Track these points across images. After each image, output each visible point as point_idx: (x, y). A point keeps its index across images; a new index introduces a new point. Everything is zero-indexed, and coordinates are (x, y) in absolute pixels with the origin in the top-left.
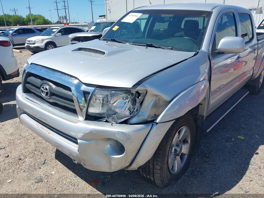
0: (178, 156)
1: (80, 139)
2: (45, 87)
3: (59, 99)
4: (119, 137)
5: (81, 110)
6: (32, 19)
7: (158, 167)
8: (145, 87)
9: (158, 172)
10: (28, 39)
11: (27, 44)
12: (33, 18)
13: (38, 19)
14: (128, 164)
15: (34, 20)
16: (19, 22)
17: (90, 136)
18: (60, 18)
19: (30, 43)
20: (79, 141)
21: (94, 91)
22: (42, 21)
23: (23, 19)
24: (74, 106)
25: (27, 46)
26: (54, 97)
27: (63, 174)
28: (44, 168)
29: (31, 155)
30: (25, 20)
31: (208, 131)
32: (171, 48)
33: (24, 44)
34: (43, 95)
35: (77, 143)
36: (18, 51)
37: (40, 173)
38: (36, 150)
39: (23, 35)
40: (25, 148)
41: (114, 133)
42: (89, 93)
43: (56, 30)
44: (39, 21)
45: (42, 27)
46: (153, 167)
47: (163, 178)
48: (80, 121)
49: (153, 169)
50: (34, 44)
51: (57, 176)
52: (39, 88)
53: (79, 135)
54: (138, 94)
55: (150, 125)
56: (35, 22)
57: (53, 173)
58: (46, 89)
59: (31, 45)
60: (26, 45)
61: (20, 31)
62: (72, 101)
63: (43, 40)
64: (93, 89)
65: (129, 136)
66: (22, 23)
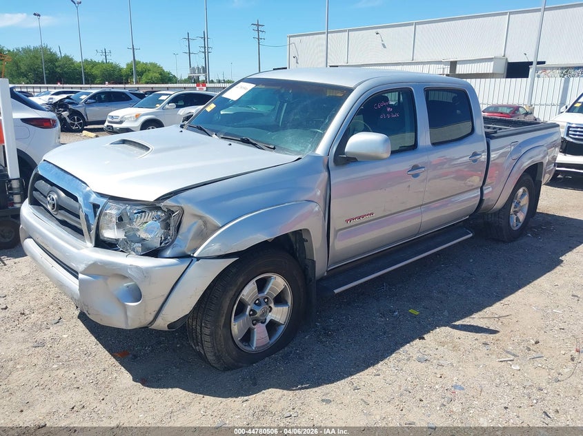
0: (263, 323)
1: (82, 273)
2: (52, 196)
3: (67, 214)
4: (133, 274)
5: (89, 230)
6: (137, 72)
7: (207, 331)
8: (178, 202)
9: (207, 338)
10: (111, 114)
11: (109, 122)
12: (139, 70)
13: (149, 70)
14: (151, 318)
15: (140, 74)
16: (110, 75)
17: (96, 270)
18: (193, 70)
19: (115, 120)
20: (81, 276)
21: (106, 204)
22: (157, 75)
23: (120, 70)
24: (80, 224)
25: (108, 126)
26: (62, 212)
27: (80, 339)
28: (53, 329)
29: (42, 310)
30: (123, 73)
31: (336, 291)
32: (273, 147)
33: (103, 122)
34: (49, 208)
35: (77, 278)
36: (93, 134)
37: (45, 335)
38: (52, 304)
39: (106, 104)
40: (37, 299)
41: (125, 267)
42: (98, 206)
43: (166, 97)
44: (151, 75)
45: (152, 88)
46: (201, 331)
47: (219, 351)
48: (87, 247)
49: (201, 334)
50: (121, 122)
51: (69, 341)
52: (46, 197)
53: (80, 267)
54: (170, 212)
55: (187, 261)
56: (144, 78)
57: (65, 336)
58: (53, 200)
59: (115, 126)
60: (107, 124)
61: (103, 96)
62: (78, 217)
63: (137, 116)
64: (105, 200)
65: (147, 273)
66: (117, 78)
